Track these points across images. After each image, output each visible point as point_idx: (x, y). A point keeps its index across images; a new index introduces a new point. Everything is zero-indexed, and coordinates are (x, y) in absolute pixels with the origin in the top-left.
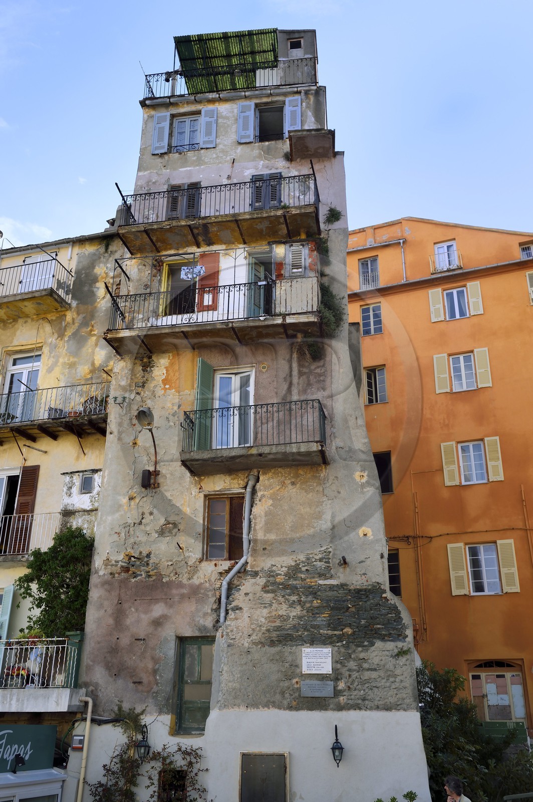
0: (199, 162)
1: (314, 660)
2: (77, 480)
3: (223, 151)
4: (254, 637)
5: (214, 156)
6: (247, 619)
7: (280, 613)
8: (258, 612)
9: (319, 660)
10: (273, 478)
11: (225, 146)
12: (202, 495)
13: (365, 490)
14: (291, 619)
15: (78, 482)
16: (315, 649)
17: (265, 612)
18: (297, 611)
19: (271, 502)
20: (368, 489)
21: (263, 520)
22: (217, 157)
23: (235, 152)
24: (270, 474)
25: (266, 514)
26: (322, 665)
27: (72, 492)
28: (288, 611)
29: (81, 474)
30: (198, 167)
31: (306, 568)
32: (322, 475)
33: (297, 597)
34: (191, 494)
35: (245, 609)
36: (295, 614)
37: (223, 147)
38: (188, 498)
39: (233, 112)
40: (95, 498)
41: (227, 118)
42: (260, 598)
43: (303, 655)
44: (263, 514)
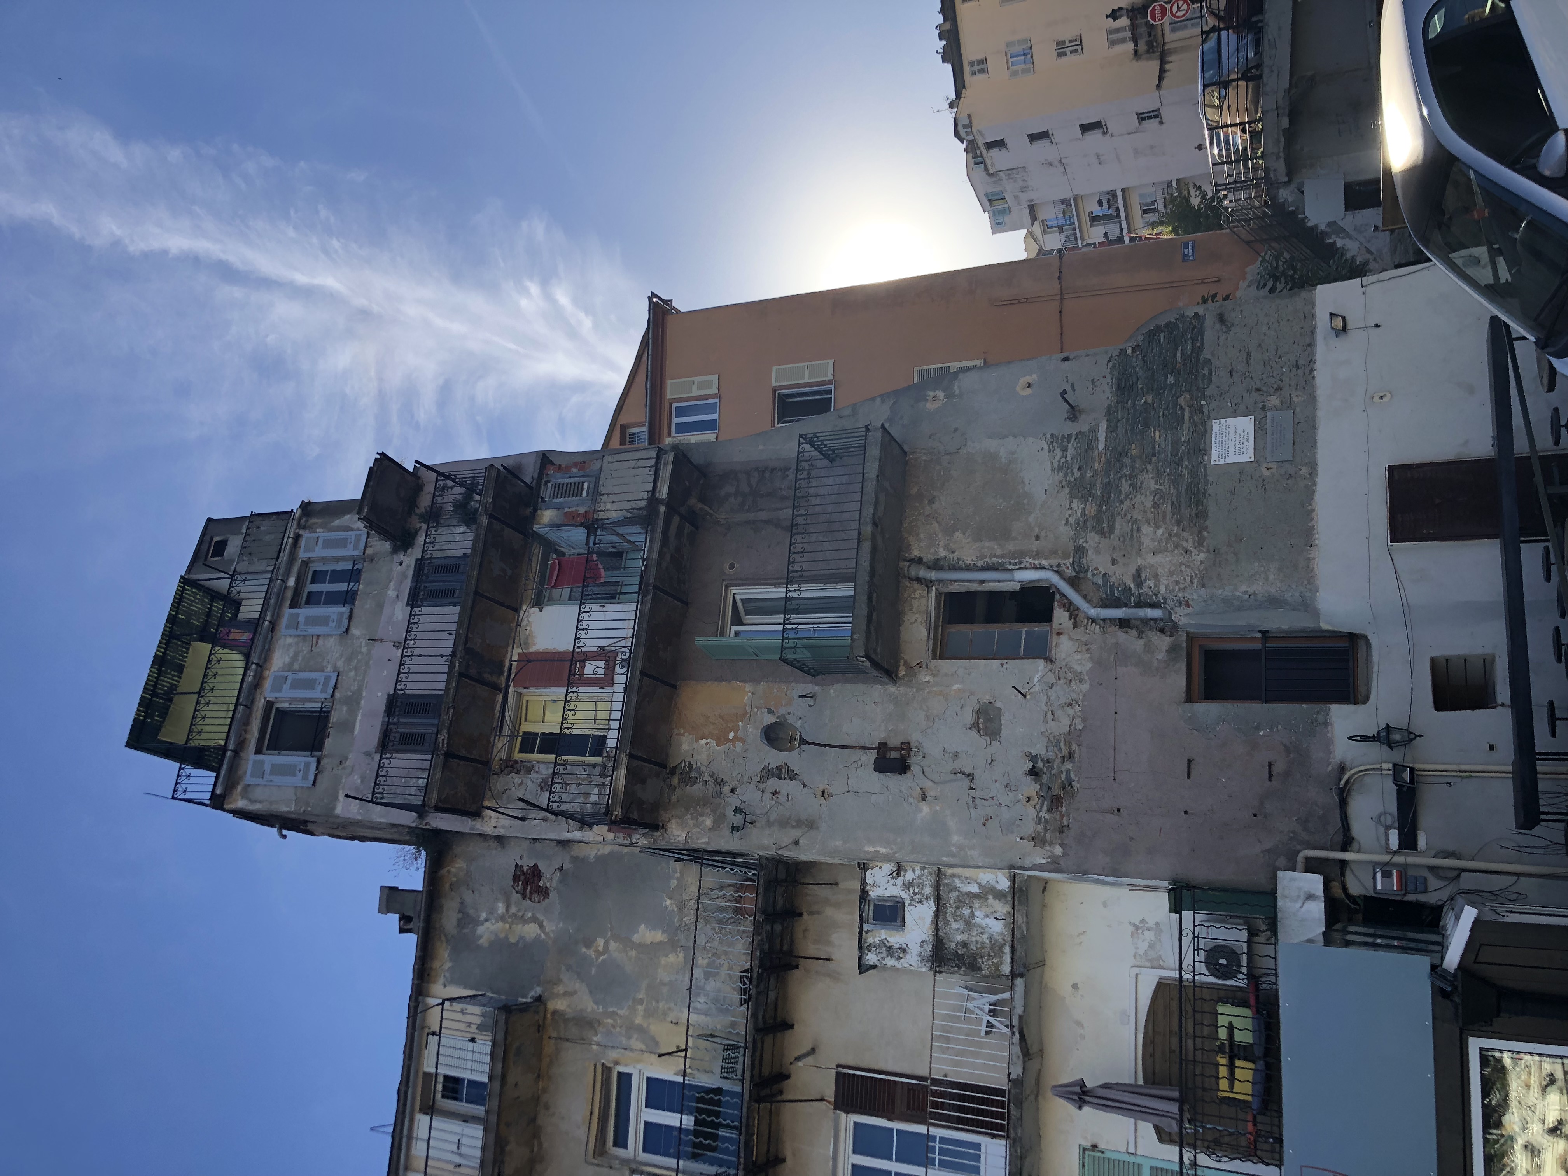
0: (353, 701)
1: (1232, 444)
2: (878, 935)
3: (349, 660)
4: (1189, 545)
5: (352, 674)
6: (1159, 558)
7: (1149, 504)
8: (1146, 541)
9: (1232, 436)
10: (918, 535)
11: (341, 656)
12: (933, 663)
13: (957, 392)
14: (1161, 487)
15: (880, 934)
16: (1213, 445)
17: (1146, 530)
18: (1149, 481)
19: (958, 535)
20: (956, 387)
21: (987, 544)
22: (356, 668)
23: (358, 638)
24: (911, 539)
25: (978, 538)
26: (1240, 431)
27: (897, 946)
28: (1148, 493)
29: (865, 927)
30: (362, 702)
31: (1075, 471)
32: (924, 458)
33: (1124, 481)
34: (929, 682)
35: (1140, 562)
36: (1153, 482)
37: (343, 659)
38: (935, 689)
39: (290, 645)
40: (915, 894)
41: (296, 654)
42: (1122, 539)
43: (1222, 462)
44: (978, 545)
